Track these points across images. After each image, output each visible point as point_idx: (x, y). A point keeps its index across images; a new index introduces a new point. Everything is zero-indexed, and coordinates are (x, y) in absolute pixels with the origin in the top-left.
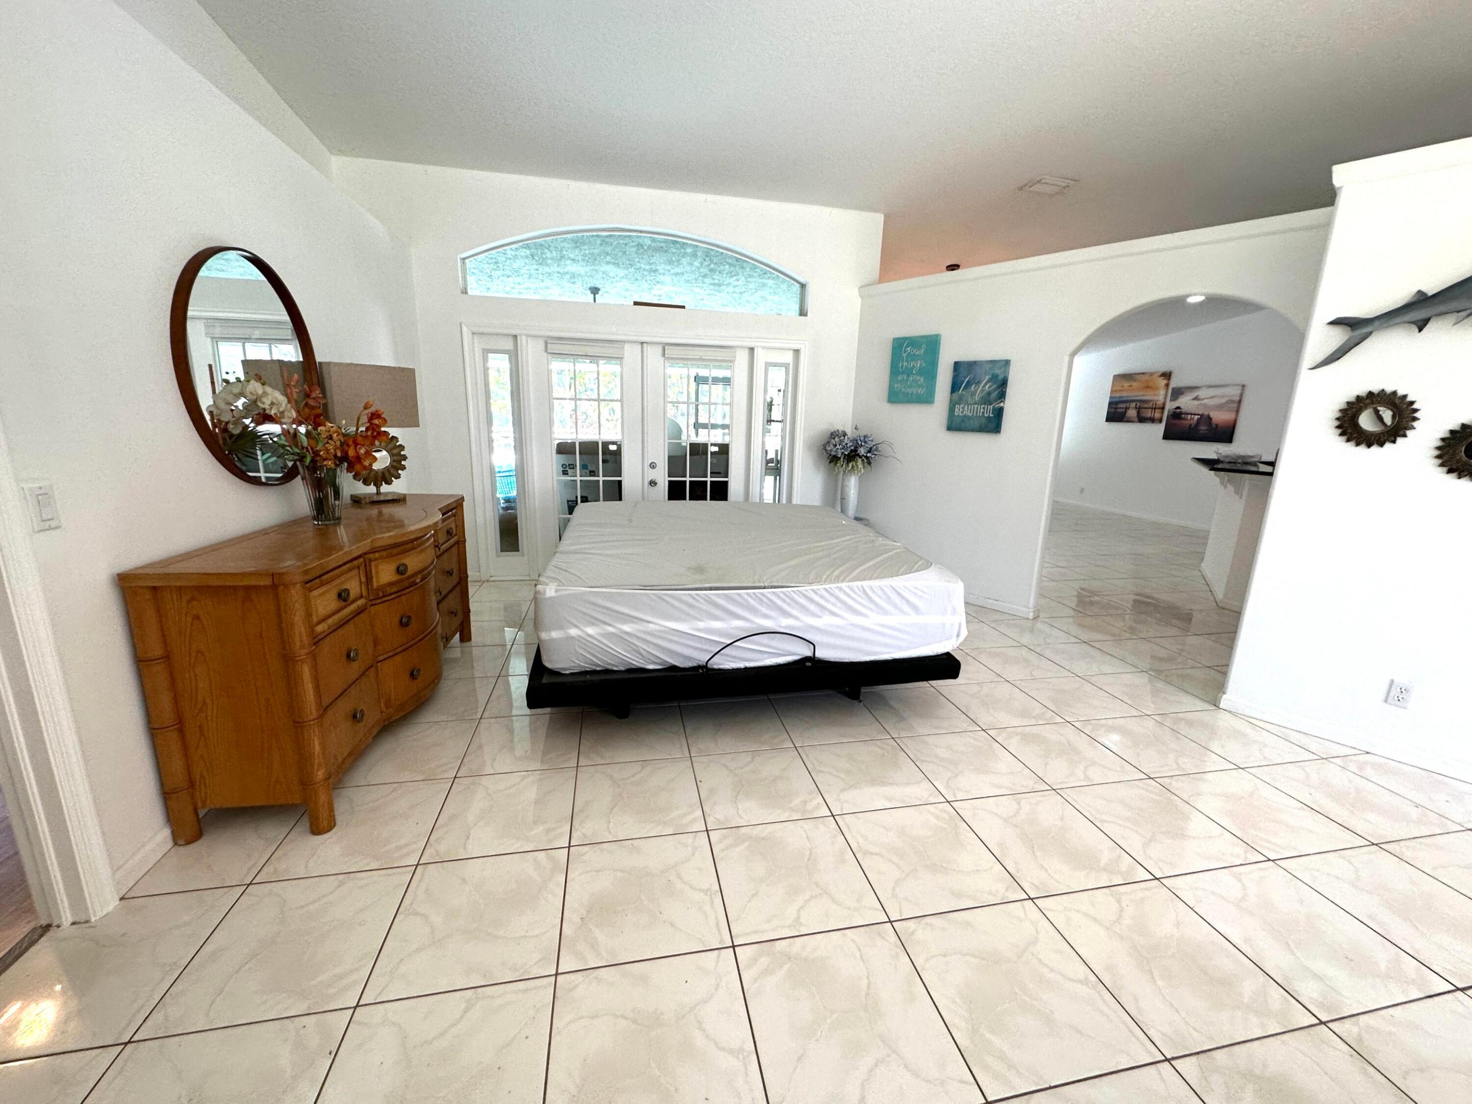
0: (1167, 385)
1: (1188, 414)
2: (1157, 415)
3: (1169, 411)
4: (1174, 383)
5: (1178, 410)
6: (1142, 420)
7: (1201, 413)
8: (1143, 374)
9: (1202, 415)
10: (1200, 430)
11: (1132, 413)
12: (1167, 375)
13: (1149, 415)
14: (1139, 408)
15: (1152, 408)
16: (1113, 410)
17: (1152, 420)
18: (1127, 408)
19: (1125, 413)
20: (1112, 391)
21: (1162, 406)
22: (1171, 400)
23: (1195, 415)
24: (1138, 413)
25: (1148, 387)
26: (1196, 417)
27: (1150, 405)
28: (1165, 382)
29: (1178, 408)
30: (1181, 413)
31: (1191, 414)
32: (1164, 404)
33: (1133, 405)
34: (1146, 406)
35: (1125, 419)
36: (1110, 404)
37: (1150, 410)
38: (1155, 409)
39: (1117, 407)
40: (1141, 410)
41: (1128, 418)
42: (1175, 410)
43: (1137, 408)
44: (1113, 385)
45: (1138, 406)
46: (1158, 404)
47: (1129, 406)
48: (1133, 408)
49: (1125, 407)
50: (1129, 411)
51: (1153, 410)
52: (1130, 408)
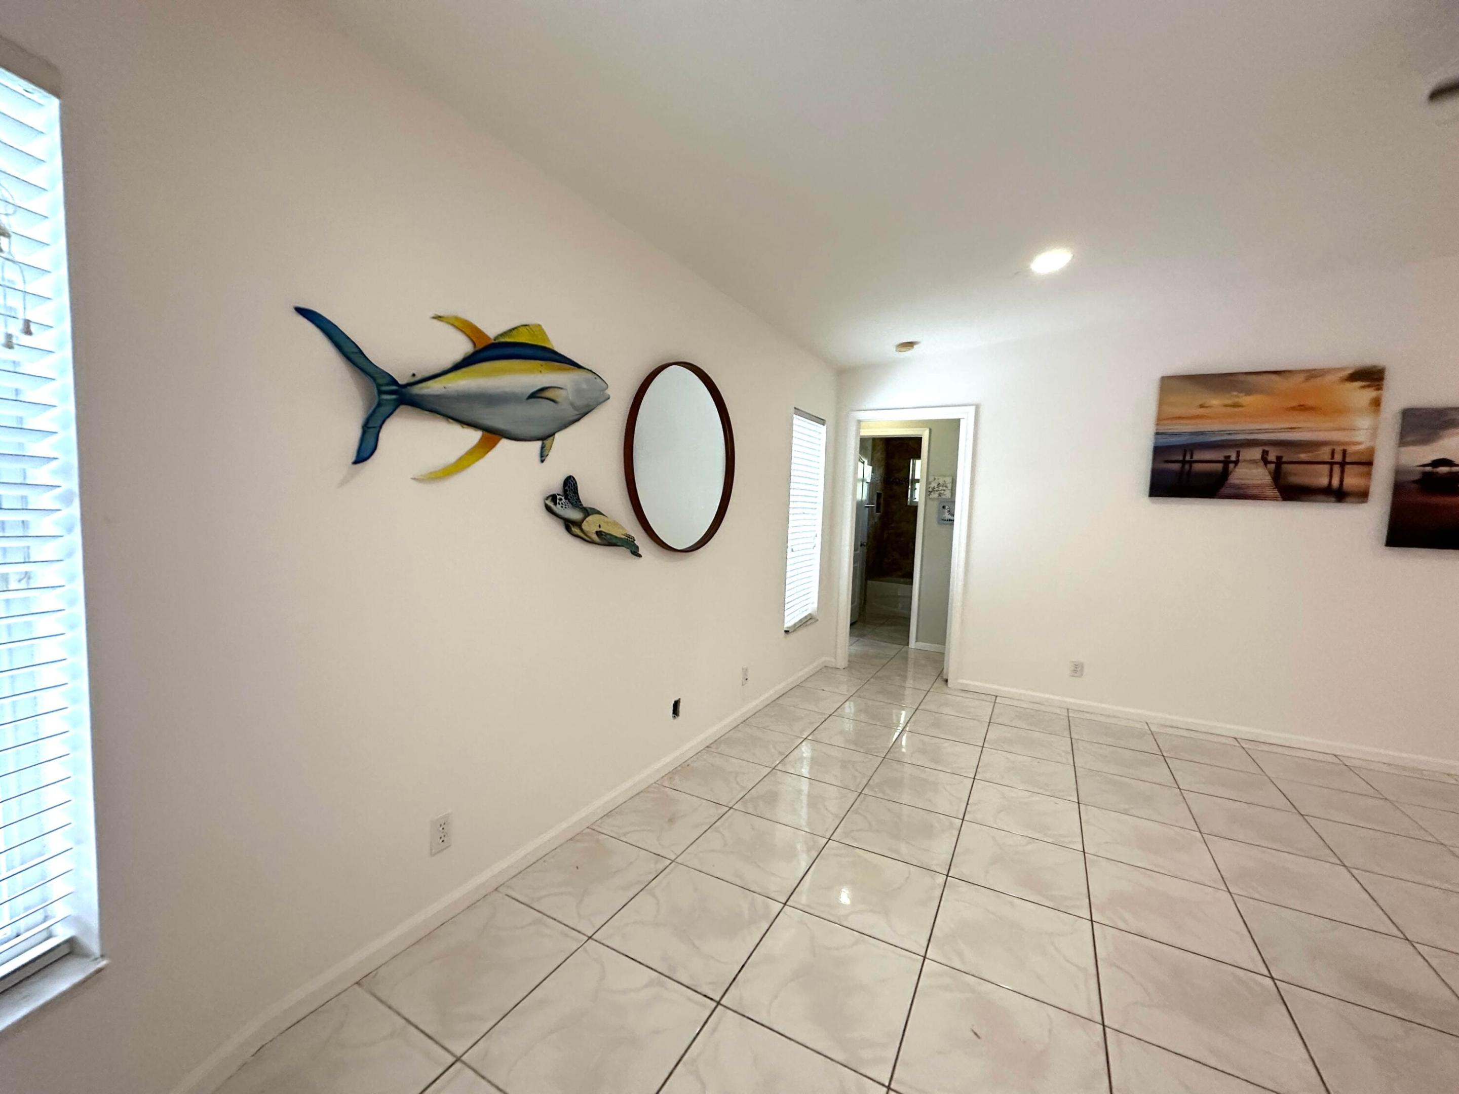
2: (1352, 481)
4: (1404, 396)
5: (1443, 470)
6: (1294, 493)
8: (1278, 373)
11: (1258, 475)
13: (1324, 481)
14: (1279, 461)
15: (1332, 464)
16: (1176, 467)
17: (1339, 495)
18: (1227, 462)
19: (1225, 474)
21: (1364, 459)
22: (1402, 444)
24: (1277, 475)
27: (1324, 454)
29: (1443, 462)
32: (1372, 451)
33: (1252, 453)
34: (1303, 457)
35: (1225, 490)
36: (1159, 452)
37: (1328, 466)
38: (1343, 464)
39: (1188, 458)
40: (1284, 466)
41: (1239, 487)
42: (1428, 469)
43: (1271, 462)
44: (1161, 403)
45: (1272, 457)
46: (1355, 453)
47: (1238, 455)
48: (1253, 462)
49: (1222, 458)
50: (1237, 470)
51: (1337, 469)
52: (1240, 464)
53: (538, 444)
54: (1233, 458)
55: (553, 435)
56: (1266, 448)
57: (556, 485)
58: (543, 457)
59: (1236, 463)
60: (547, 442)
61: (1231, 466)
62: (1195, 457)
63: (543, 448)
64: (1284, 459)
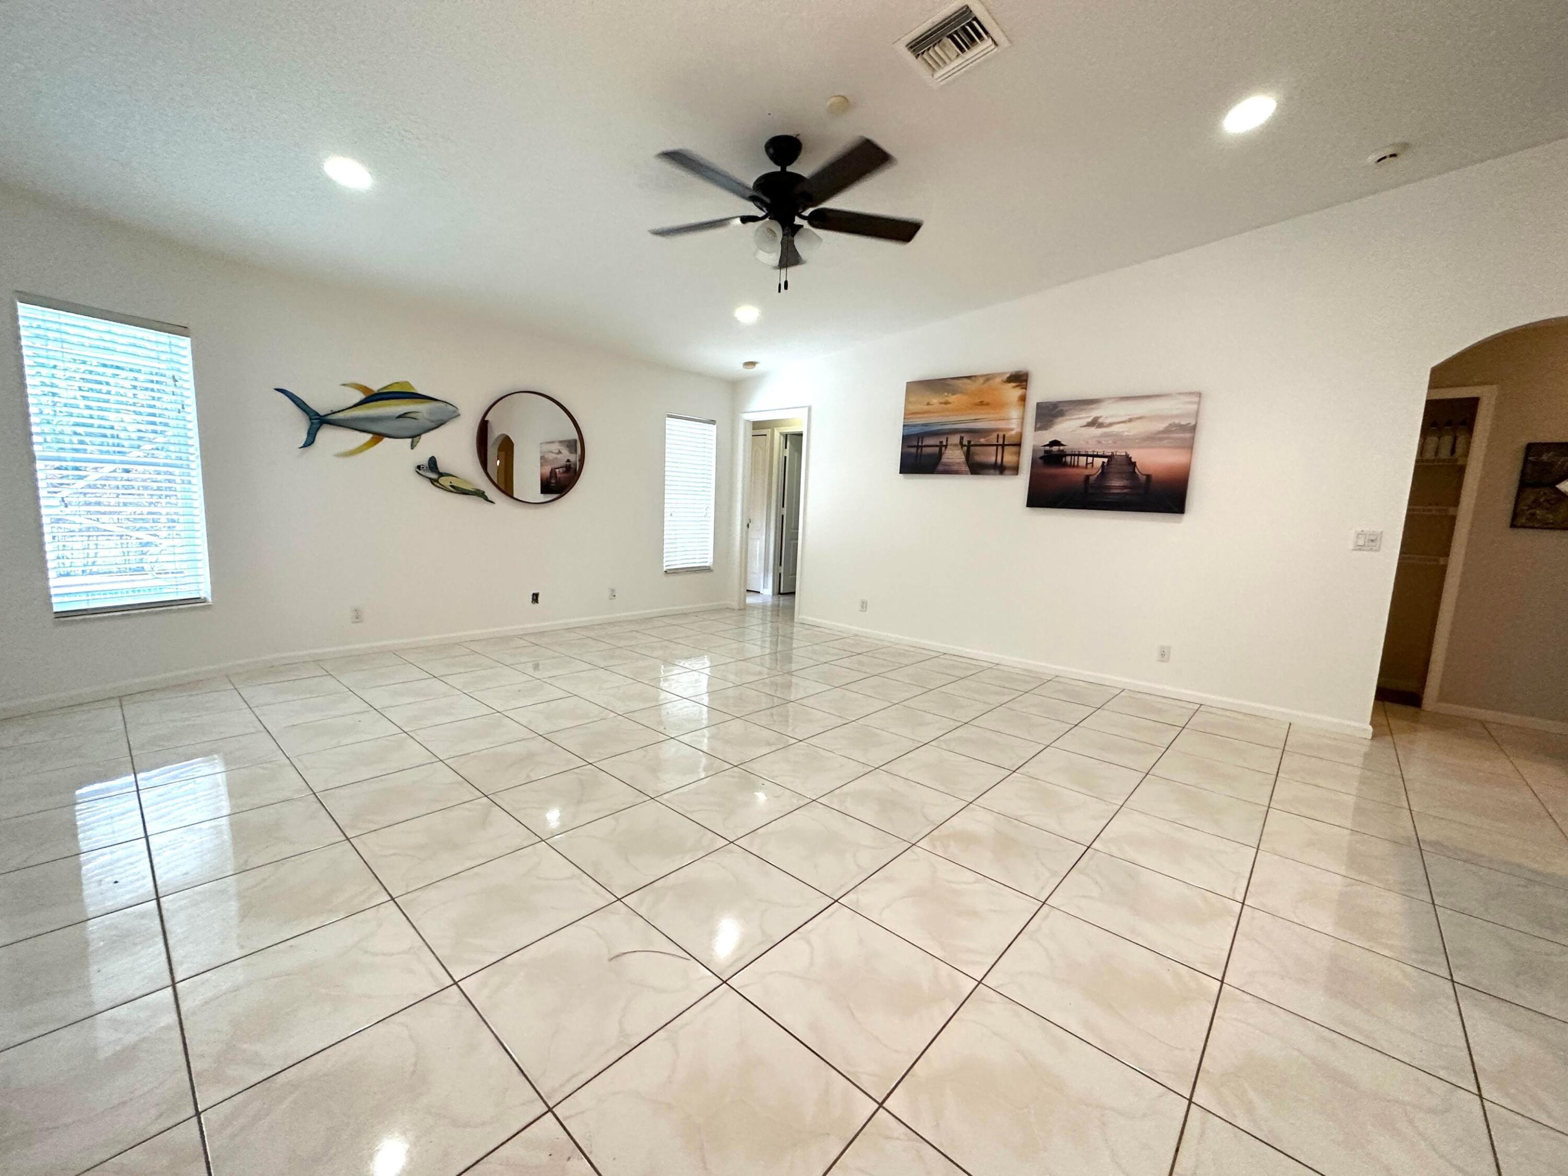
0: (1023, 399)
1: (1079, 455)
2: (1009, 458)
3: (1034, 451)
4: (1039, 392)
5: (1055, 448)
6: (976, 468)
7: (1108, 452)
8: (969, 377)
9: (1110, 458)
10: (1110, 488)
11: (954, 455)
12: (1020, 379)
13: (992, 459)
14: (969, 445)
15: (997, 445)
16: (913, 450)
17: (1000, 469)
18: (941, 446)
19: (940, 454)
20: (908, 414)
21: (1016, 441)
22: (1036, 429)
23: (1093, 456)
24: (968, 455)
25: (982, 403)
26: (1098, 462)
27: (993, 438)
28: (1018, 392)
29: (1055, 443)
30: (1063, 454)
31: (1087, 456)
32: (1020, 435)
33: (955, 439)
34: (982, 441)
35: (940, 468)
36: (905, 438)
37: (995, 447)
38: (1003, 446)
39: (920, 444)
40: (972, 448)
41: (945, 465)
42: (1048, 448)
43: (965, 446)
44: (907, 401)
45: (965, 442)
46: (1010, 437)
47: (947, 441)
48: (956, 445)
49: (938, 444)
50: (947, 451)
51: (1000, 448)
52: (948, 447)
53: (409, 440)
54: (944, 443)
55: (419, 435)
56: (963, 435)
57: (424, 461)
58: (413, 447)
59: (946, 446)
60: (416, 439)
61: (943, 448)
62: (924, 444)
63: (412, 442)
64: (972, 443)
